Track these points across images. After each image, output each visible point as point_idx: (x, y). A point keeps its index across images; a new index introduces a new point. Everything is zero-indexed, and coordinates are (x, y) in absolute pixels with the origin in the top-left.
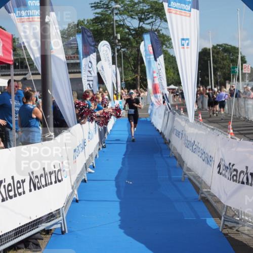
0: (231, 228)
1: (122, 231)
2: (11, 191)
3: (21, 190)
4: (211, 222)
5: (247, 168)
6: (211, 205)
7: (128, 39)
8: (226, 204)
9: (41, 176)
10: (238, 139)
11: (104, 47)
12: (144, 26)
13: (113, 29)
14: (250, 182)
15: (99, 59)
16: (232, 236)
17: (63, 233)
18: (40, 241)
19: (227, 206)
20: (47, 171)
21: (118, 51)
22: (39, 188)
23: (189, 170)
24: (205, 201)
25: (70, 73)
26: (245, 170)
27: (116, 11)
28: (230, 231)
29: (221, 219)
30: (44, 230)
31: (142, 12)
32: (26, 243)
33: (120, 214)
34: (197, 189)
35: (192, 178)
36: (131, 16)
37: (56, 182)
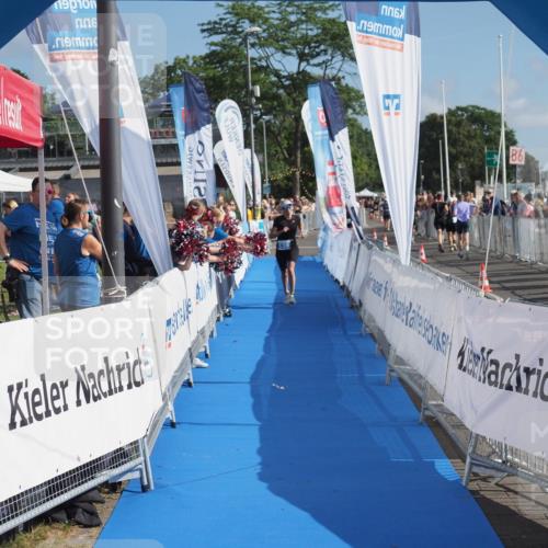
0: (485, 479)
1: (264, 485)
2: (39, 404)
3: (59, 403)
4: (445, 467)
5: (517, 357)
6: (444, 433)
7: (277, 97)
8: (475, 431)
9: (101, 373)
10: (500, 300)
11: (228, 113)
13: (245, 74)
14: (524, 385)
15: (217, 137)
16: (488, 495)
17: (145, 489)
18: (98, 507)
19: (477, 435)
20: (113, 364)
21: (256, 119)
22: (95, 399)
23: (400, 361)
24: (434, 424)
25: (159, 165)
26: (513, 362)
27: (251, 40)
28: (483, 485)
29: (464, 461)
30: (106, 484)
31: (306, 40)
32: (69, 508)
33: (260, 452)
34: (417, 400)
35: (406, 377)
36: (283, 50)
37: (130, 387)
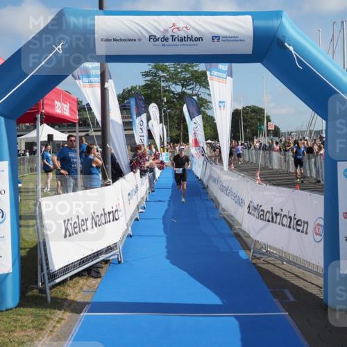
0: (259, 258)
1: (168, 261)
2: (76, 228)
3: (84, 227)
4: (243, 254)
5: (272, 208)
6: (242, 239)
7: (173, 102)
8: (255, 239)
9: (102, 215)
10: (265, 185)
11: (153, 109)
12: (186, 91)
13: (160, 93)
14: (275, 220)
15: (149, 119)
16: (260, 265)
17: (119, 262)
18: (100, 270)
20: (106, 211)
21: (165, 111)
22: (99, 226)
23: (224, 210)
24: (238, 236)
25: (125, 130)
26: (270, 210)
27: (162, 79)
28: (258, 261)
29: (250, 251)
30: (103, 260)
31: (185, 79)
32: (88, 270)
33: (166, 247)
34: (231, 226)
35: (226, 217)
36: (175, 83)
37: (113, 220)
